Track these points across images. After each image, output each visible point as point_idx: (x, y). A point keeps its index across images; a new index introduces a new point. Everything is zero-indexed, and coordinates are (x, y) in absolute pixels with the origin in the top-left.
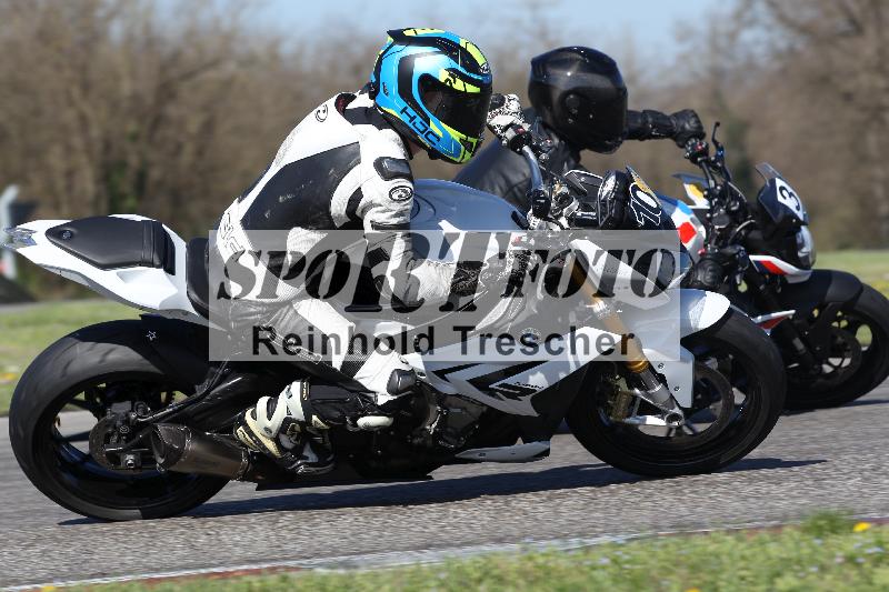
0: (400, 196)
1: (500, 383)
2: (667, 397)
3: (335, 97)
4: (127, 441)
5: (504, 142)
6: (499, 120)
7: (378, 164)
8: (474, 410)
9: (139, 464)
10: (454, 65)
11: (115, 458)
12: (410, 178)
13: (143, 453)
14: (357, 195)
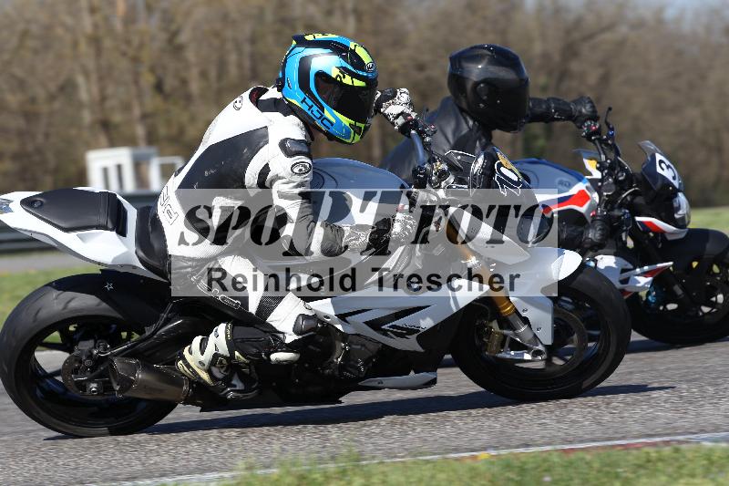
0: (301, 170)
1: (391, 324)
2: (531, 336)
3: (250, 90)
4: (91, 372)
5: (396, 128)
6: (392, 110)
7: (282, 144)
8: (371, 346)
9: (102, 391)
10: (345, 64)
11: (82, 386)
12: (309, 155)
13: (105, 382)
14: (265, 170)
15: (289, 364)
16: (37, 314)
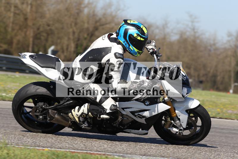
2: (180, 124)
3: (108, 34)
4: (41, 113)
6: (149, 47)
7: (115, 54)
8: (130, 119)
9: (43, 119)
10: (139, 33)
11: (37, 116)
15: (106, 119)
16: (26, 92)
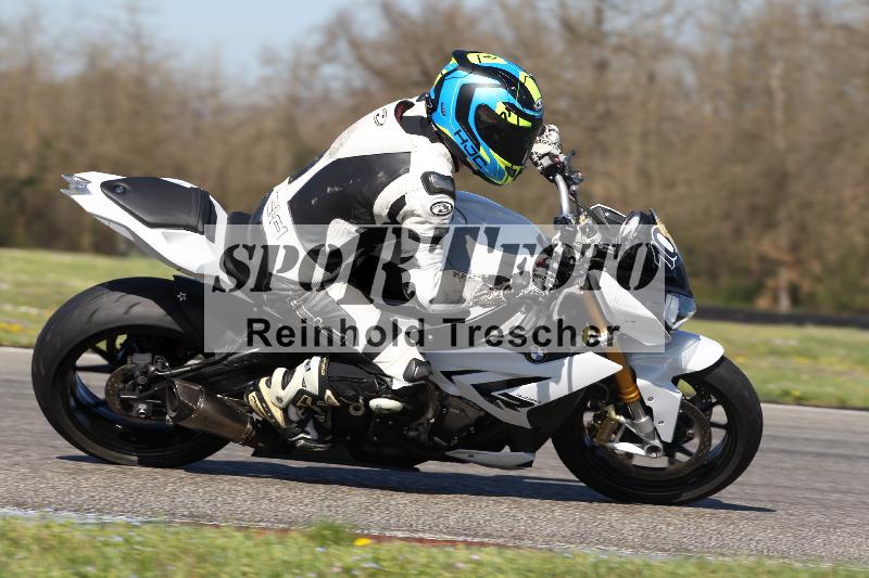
0: (441, 211)
1: (503, 392)
2: (651, 429)
5: (539, 168)
6: (537, 148)
7: (425, 178)
9: (150, 415)
10: (512, 100)
12: (452, 195)
13: (155, 405)
14: (400, 202)
